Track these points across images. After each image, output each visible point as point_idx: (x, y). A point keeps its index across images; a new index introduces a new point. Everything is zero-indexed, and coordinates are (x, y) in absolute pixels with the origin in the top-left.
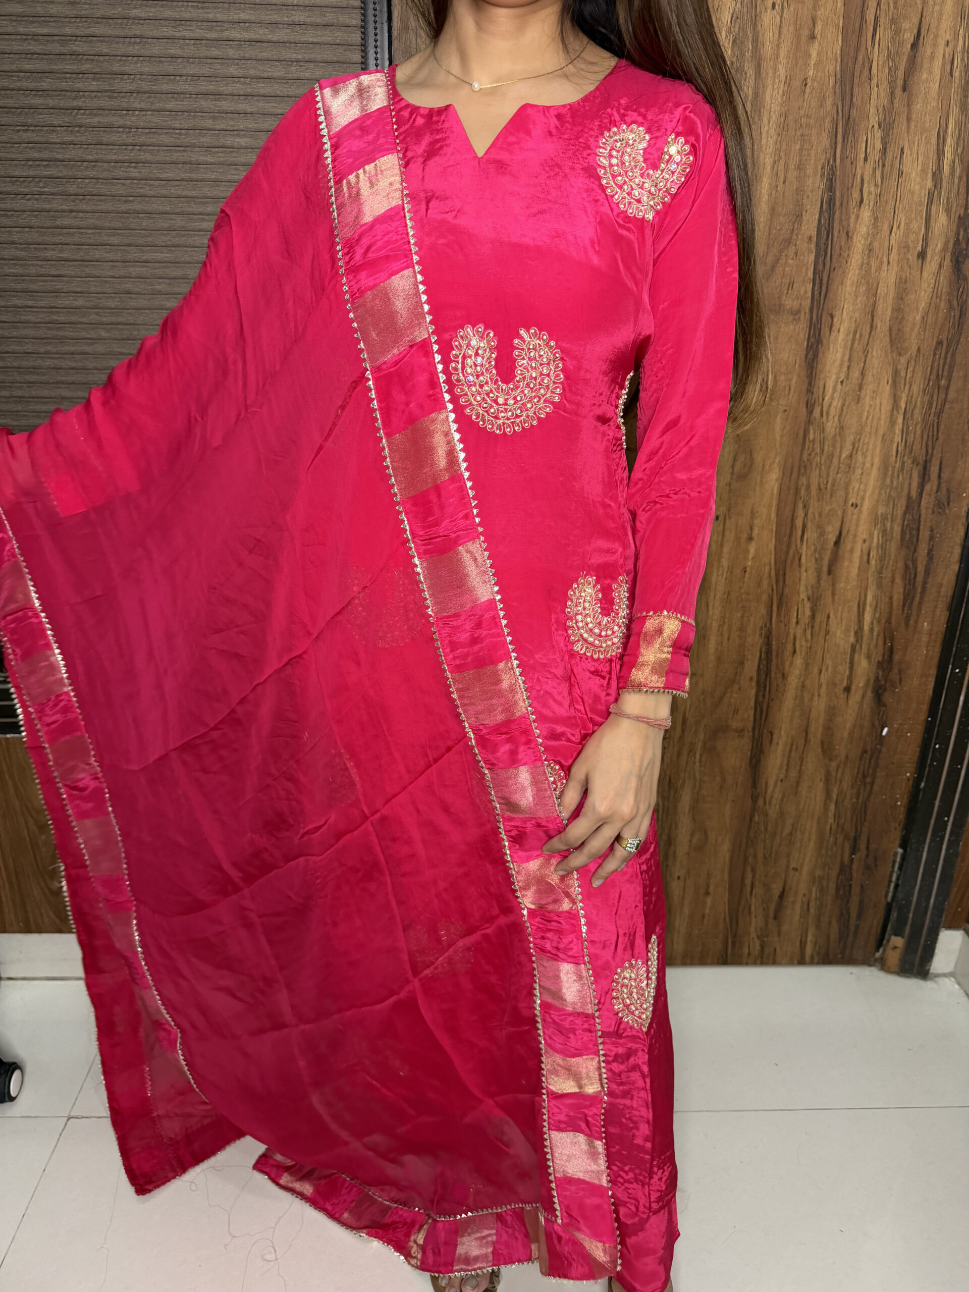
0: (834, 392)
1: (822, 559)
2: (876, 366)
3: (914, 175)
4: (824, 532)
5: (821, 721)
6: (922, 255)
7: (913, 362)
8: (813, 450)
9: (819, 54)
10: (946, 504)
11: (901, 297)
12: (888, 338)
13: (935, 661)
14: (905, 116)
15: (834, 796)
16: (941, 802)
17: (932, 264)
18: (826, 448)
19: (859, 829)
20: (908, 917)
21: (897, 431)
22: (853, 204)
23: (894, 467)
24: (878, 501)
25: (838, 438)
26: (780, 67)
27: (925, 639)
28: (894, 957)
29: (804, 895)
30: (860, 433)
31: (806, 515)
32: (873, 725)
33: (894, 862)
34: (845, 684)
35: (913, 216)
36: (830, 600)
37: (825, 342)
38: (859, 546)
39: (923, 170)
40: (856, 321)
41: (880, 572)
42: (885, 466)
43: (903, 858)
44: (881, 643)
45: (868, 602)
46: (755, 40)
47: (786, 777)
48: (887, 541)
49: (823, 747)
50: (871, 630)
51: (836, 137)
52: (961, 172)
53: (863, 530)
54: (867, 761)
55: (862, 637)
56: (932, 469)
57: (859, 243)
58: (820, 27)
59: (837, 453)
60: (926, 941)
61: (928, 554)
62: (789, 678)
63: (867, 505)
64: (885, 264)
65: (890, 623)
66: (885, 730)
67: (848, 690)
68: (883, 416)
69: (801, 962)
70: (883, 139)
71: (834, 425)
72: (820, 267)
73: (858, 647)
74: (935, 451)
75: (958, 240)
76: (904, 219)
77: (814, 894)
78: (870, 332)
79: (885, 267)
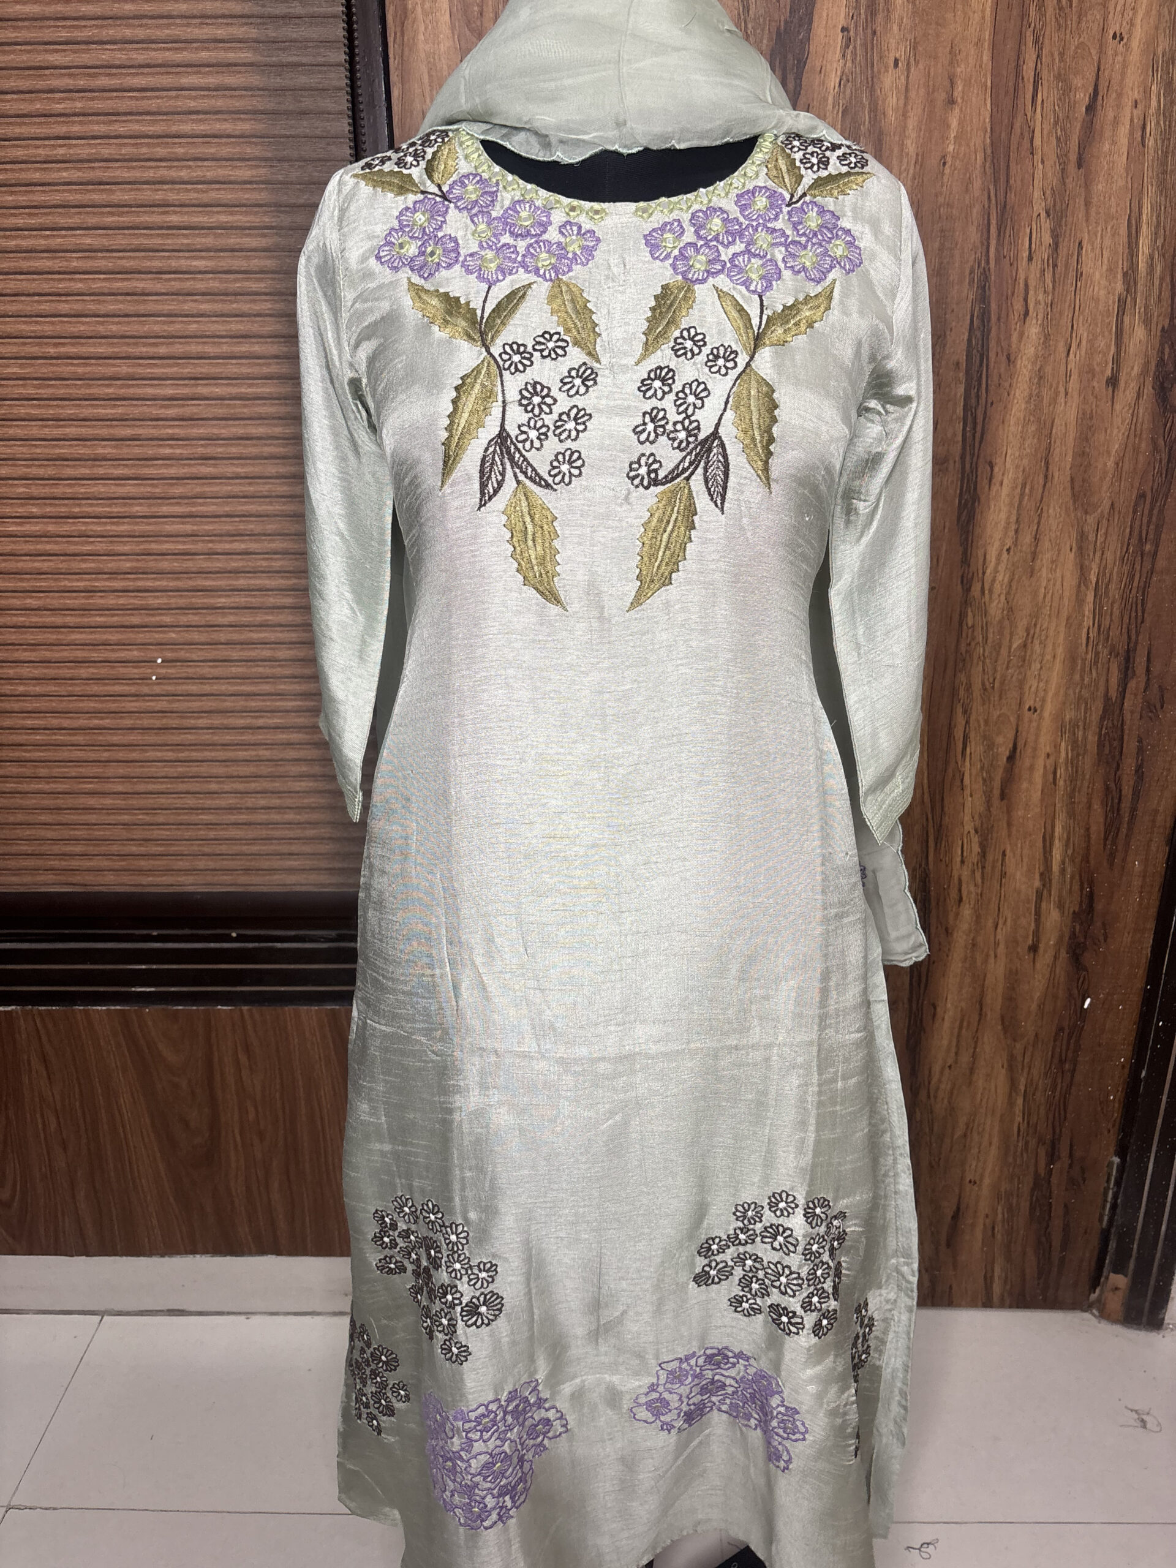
0: (997, 564)
1: (991, 779)
2: (1054, 528)
3: (1097, 275)
4: (993, 744)
5: (1000, 990)
6: (1113, 382)
7: (1105, 522)
8: (973, 639)
9: (961, 123)
10: (1158, 706)
11: (1085, 437)
12: (1069, 491)
13: (1153, 911)
14: (1082, 203)
15: (1022, 1088)
17: (1127, 394)
18: (990, 636)
19: (1058, 1131)
20: (1132, 1248)
21: (1087, 613)
22: (1015, 317)
23: (1084, 660)
24: (1064, 703)
25: (1006, 623)
26: (909, 142)
27: (1137, 882)
28: (1115, 1302)
29: (987, 1216)
30: (1035, 615)
31: (967, 722)
32: (1071, 995)
33: (1109, 1175)
34: (1030, 942)
35: (1098, 330)
36: (1004, 833)
37: (983, 499)
38: (1040, 762)
39: (1110, 270)
40: (1024, 471)
41: (1071, 796)
42: (1072, 658)
43: (1121, 1169)
44: (1076, 887)
45: (1056, 834)
46: (874, 109)
47: (956, 1062)
48: (1078, 755)
49: (1003, 1023)
50: (1063, 871)
51: (989, 232)
52: (1163, 271)
53: (1045, 742)
54: (1065, 1042)
55: (1050, 880)
56: (1138, 660)
57: (1025, 368)
58: (960, 88)
59: (1006, 642)
60: (1158, 1281)
61: (1137, 771)
62: (955, 935)
63: (1049, 710)
64: (1062, 394)
65: (1088, 862)
66: (1088, 1001)
67: (1034, 949)
68: (1067, 594)
69: (988, 1303)
70: (1052, 231)
71: (1000, 606)
72: (973, 401)
73: (1045, 892)
74: (1140, 637)
75: (1162, 359)
76: (1085, 334)
77: (1000, 1216)
78: (1045, 485)
79: (1061, 399)
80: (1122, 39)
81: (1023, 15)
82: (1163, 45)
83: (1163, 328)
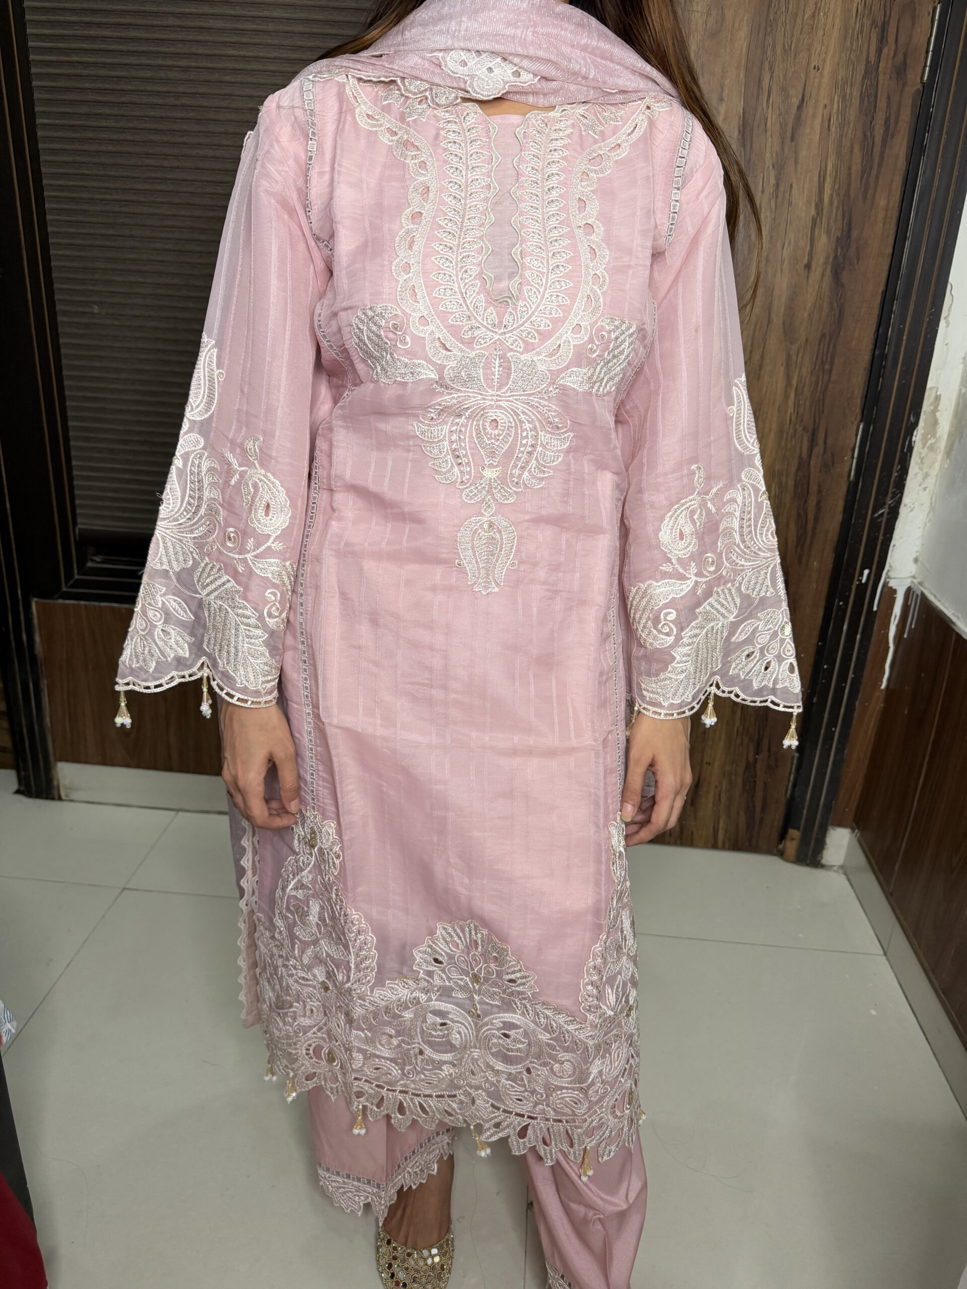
2: (772, 352)
3: (800, 204)
6: (808, 266)
7: (802, 350)
9: (726, 113)
10: (831, 465)
11: (792, 299)
12: (782, 330)
13: (824, 594)
14: (793, 160)
16: (830, 713)
17: (816, 274)
19: (761, 733)
20: (802, 813)
21: (790, 405)
23: (787, 434)
24: (775, 460)
27: (815, 576)
28: (792, 849)
29: (716, 787)
33: (792, 764)
35: (801, 235)
39: (808, 202)
42: (781, 432)
43: (800, 760)
48: (782, 492)
52: (838, 204)
56: (819, 436)
58: (726, 93)
60: (818, 834)
61: (817, 505)
64: (779, 272)
68: (779, 389)
69: (715, 846)
70: (776, 177)
74: (821, 422)
75: (836, 255)
76: (793, 239)
77: (724, 787)
78: (768, 326)
79: (779, 274)
80: (818, 69)
81: (764, 52)
82: (841, 74)
83: (837, 237)
